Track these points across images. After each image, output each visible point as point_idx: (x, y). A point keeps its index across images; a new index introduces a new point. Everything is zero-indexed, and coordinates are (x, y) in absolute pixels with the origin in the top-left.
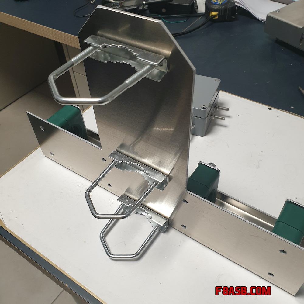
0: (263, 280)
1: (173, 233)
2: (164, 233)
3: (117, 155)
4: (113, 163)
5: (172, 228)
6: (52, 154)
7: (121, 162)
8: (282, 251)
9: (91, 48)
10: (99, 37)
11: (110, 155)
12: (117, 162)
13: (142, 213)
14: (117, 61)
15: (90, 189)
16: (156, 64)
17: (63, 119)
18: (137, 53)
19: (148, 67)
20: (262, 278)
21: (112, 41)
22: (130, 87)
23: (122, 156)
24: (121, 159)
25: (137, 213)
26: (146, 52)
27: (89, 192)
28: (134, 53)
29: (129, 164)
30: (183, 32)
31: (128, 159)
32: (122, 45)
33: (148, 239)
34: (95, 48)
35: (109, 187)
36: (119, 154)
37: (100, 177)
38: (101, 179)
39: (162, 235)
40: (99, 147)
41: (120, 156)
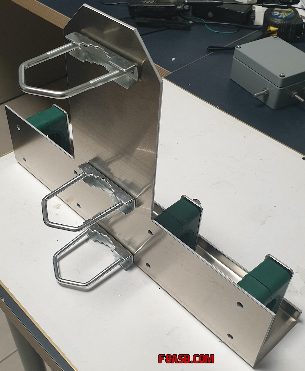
0: (224, 344)
1: (136, 272)
2: (126, 270)
3: (87, 167)
4: (81, 175)
5: (138, 267)
6: (25, 160)
7: (89, 175)
8: (240, 304)
9: (70, 44)
10: (81, 35)
11: (80, 166)
12: (86, 175)
13: (108, 244)
14: (94, 62)
15: (49, 197)
16: (125, 70)
17: (45, 122)
18: (110, 57)
19: (117, 72)
20: (224, 343)
21: (92, 41)
22: (92, 87)
23: (92, 170)
24: (91, 172)
25: (102, 243)
26: (119, 57)
27: (47, 199)
28: (107, 56)
29: (98, 179)
30: (225, 46)
31: (98, 174)
32: (99, 47)
33: (105, 271)
34: (74, 45)
35: (78, 208)
36: (90, 167)
37: (63, 186)
38: (63, 189)
39: (123, 271)
40: (72, 157)
41: (90, 169)
